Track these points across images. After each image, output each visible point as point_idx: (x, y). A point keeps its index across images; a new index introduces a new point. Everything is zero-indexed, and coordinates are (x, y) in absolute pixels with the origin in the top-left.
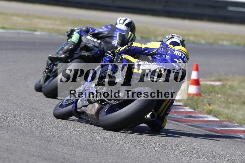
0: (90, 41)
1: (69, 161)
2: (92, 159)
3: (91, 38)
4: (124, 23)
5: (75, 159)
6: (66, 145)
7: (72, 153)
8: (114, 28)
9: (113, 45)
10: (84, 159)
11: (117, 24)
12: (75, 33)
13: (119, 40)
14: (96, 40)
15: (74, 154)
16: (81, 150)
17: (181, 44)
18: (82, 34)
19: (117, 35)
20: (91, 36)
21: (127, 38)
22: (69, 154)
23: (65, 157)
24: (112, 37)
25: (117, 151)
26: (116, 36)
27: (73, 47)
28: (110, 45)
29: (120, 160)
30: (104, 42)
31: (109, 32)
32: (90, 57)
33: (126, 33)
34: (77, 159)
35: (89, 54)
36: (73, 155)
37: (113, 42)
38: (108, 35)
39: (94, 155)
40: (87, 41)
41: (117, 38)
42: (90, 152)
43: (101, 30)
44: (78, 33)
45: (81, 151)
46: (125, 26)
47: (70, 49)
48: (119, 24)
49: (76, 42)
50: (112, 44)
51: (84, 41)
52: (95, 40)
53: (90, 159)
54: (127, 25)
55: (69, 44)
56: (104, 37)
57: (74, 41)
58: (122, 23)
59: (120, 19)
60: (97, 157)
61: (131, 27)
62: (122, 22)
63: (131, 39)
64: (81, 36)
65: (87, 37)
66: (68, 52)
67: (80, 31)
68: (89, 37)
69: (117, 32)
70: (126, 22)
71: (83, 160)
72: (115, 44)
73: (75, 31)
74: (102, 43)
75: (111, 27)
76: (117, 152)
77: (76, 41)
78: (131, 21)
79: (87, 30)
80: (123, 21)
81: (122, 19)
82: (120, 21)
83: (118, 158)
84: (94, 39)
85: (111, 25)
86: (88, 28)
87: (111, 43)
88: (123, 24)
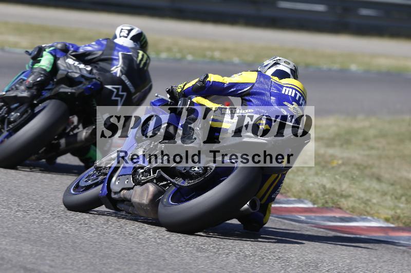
0: (73, 68)
1: (10, 262)
2: (50, 258)
3: (74, 62)
4: (128, 34)
5: (22, 259)
6: (6, 235)
7: (16, 249)
8: (111, 45)
9: (114, 74)
10: (37, 259)
11: (115, 37)
12: (44, 53)
13: (122, 66)
14: (84, 65)
15: (19, 251)
16: (32, 243)
17: (291, 76)
18: (58, 56)
19: (118, 56)
20: (74, 58)
21: (136, 62)
22: (10, 251)
23: (4, 256)
24: (110, 60)
25: (91, 244)
26: (117, 58)
27: (43, 78)
28: (107, 74)
29: (98, 260)
30: (97, 70)
31: (104, 51)
32: (76, 95)
33: (133, 52)
34: (24, 259)
35: (73, 91)
36: (17, 253)
37: (112, 69)
38: (103, 57)
39: (54, 251)
40: (67, 67)
41: (119, 62)
42: (46, 247)
43: (89, 48)
44: (50, 53)
45: (31, 245)
46: (132, 41)
47: (38, 81)
48: (120, 37)
49: (48, 70)
50: (112, 72)
51: (62, 68)
52: (82, 66)
53: (47, 258)
54: (134, 38)
55: (36, 74)
56: (95, 60)
57: (44, 67)
58: (126, 35)
59: (122, 29)
60: (59, 256)
61: (141, 42)
62: (125, 33)
63: (143, 63)
64: (56, 59)
65: (67, 61)
66: (35, 88)
67: (54, 50)
68: (70, 61)
69: (119, 51)
70: (133, 33)
71: (34, 260)
72: (116, 73)
73: (45, 51)
74: (95, 71)
75: (107, 42)
76: (91, 246)
77: (49, 68)
78: (140, 32)
79: (64, 48)
80: (127, 32)
81: (124, 28)
82: (121, 32)
83: (94, 256)
84: (80, 64)
85: (107, 39)
86: (66, 45)
87: (109, 71)
88: (126, 37)
